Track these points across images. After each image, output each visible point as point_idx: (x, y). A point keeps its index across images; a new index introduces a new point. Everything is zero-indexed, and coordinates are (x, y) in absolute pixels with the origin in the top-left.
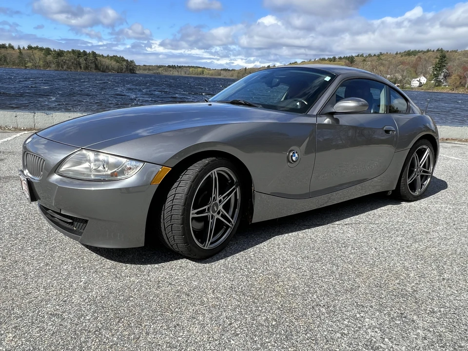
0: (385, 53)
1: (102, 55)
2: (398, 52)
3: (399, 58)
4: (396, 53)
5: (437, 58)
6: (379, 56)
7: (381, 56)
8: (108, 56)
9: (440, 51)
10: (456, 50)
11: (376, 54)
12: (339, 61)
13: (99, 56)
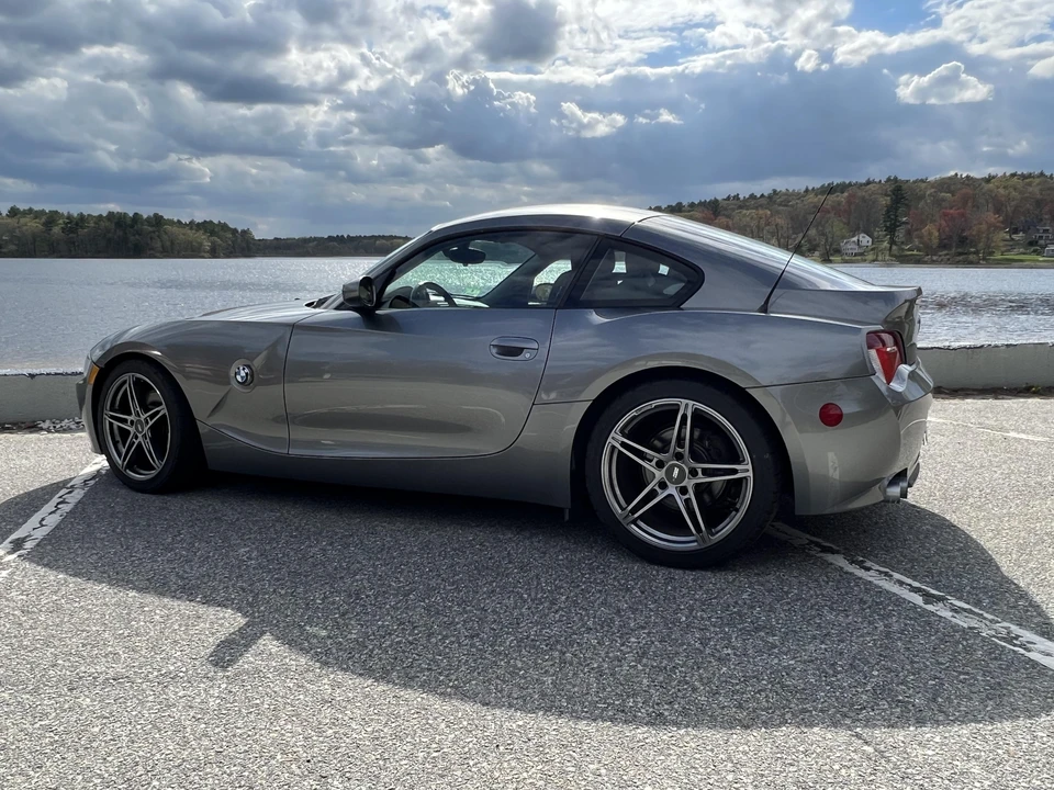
0: (784, 190)
1: (179, 222)
2: (810, 188)
3: (811, 198)
4: (804, 189)
5: (887, 195)
6: (770, 197)
7: (775, 197)
8: (192, 222)
9: (894, 181)
10: (924, 178)
11: (766, 194)
12: (689, 211)
13: (171, 222)
